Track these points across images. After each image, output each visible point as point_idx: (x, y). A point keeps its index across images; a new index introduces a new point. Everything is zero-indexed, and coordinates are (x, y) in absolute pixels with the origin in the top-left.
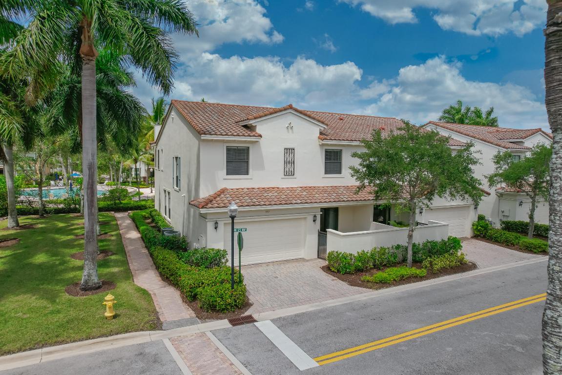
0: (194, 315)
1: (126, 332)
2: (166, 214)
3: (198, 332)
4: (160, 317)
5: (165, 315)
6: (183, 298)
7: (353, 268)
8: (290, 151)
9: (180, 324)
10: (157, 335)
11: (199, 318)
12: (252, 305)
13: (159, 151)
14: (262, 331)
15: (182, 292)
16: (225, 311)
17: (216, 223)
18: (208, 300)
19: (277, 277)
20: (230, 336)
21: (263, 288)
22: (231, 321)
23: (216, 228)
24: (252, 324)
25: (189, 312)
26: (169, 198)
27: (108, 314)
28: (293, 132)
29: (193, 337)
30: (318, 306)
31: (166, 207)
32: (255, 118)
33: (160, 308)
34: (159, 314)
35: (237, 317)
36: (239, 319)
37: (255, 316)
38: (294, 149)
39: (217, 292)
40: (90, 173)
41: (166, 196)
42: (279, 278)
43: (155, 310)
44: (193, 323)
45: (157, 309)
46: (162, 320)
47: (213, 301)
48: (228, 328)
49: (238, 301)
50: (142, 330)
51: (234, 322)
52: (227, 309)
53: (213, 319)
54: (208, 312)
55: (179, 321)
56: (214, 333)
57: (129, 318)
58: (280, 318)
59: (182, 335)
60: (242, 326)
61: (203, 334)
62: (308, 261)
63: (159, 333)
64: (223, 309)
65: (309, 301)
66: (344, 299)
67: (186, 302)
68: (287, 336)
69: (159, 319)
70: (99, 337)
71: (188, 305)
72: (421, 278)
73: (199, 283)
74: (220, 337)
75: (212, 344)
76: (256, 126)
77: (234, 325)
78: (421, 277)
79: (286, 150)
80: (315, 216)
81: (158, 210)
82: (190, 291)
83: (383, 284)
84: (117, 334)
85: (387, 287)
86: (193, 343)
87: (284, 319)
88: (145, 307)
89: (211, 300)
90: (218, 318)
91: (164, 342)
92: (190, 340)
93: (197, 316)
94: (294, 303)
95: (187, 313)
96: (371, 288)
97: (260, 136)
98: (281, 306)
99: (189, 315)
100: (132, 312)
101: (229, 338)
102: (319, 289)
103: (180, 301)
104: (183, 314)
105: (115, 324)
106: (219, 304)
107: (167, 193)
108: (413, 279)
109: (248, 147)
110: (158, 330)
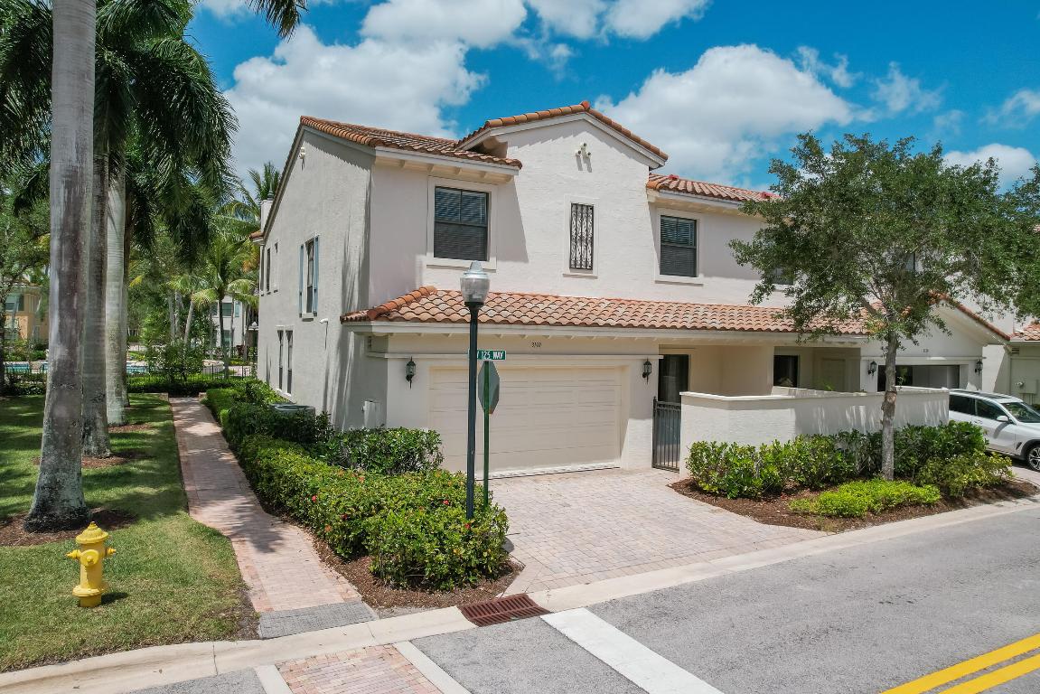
0: (354, 594)
1: (135, 645)
2: (281, 388)
3: (373, 643)
4: (254, 601)
5: (269, 594)
6: (321, 552)
7: (758, 482)
8: (583, 212)
9: (314, 620)
10: (241, 654)
11: (372, 604)
12: (521, 570)
13: (269, 250)
14: (574, 639)
15: (320, 537)
16: (451, 583)
17: (411, 364)
18: (402, 546)
19: (569, 506)
20: (478, 654)
21: (540, 529)
22: (469, 613)
23: (409, 378)
24: (534, 620)
25: (340, 588)
26: (290, 347)
27: (83, 589)
28: (590, 170)
29: (356, 661)
30: (703, 570)
31: (281, 369)
32: (505, 124)
33: (255, 577)
34: (251, 592)
35: (485, 600)
36: (491, 607)
37: (539, 598)
38: (592, 209)
39: (424, 525)
40: (69, 198)
41: (281, 346)
42: (574, 506)
43: (240, 579)
44: (353, 619)
45: (247, 579)
46: (257, 608)
47: (414, 551)
48: (464, 633)
49: (485, 554)
50: (190, 638)
51: (482, 615)
52: (456, 576)
53: (416, 606)
54: (397, 586)
55: (311, 612)
56: (423, 645)
57: (153, 602)
58: (614, 602)
59: (319, 653)
60: (507, 624)
61: (389, 651)
62: (630, 472)
63: (243, 648)
64: (445, 578)
65: (676, 558)
66: (763, 553)
67: (331, 563)
68: (658, 651)
69: (251, 605)
70: (33, 663)
71: (337, 569)
72: (929, 508)
73: (371, 504)
74: (445, 660)
75: (421, 680)
76: (506, 143)
77: (481, 623)
78: (929, 505)
79: (574, 207)
80: (647, 363)
81: (264, 381)
82: (343, 528)
83: (846, 517)
84: (102, 651)
85: (857, 527)
86: (357, 681)
87: (627, 604)
88: (209, 571)
89: (410, 548)
90: (427, 605)
91: (259, 675)
92: (348, 670)
93: (364, 599)
94: (635, 563)
95: (335, 588)
96: (818, 528)
97: (518, 164)
98: (604, 571)
99: (341, 594)
100: (167, 587)
101: (474, 663)
102: (689, 531)
103: (314, 559)
104: (324, 591)
105: (103, 621)
106: (432, 561)
107: (285, 335)
108: (911, 509)
109: (487, 194)
110: (244, 637)
